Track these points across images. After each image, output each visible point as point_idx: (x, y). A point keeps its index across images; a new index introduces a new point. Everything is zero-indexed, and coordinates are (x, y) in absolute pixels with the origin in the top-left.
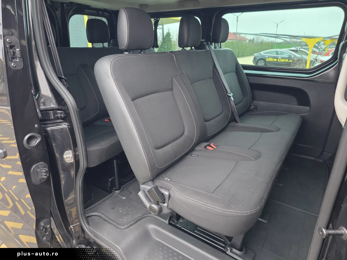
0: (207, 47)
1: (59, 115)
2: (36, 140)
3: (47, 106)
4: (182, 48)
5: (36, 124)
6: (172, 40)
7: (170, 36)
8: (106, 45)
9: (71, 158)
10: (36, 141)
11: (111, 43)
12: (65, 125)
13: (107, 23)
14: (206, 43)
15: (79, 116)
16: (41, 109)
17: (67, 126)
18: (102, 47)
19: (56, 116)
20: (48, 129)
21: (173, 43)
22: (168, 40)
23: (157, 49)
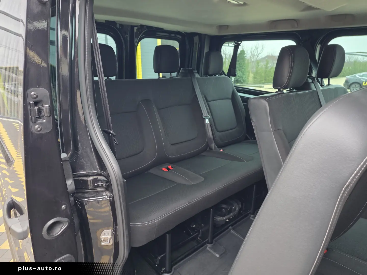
0: (313, 86)
1: (100, 183)
2: (61, 225)
3: (86, 171)
4: (277, 90)
5: (64, 205)
6: (245, 59)
7: (244, 54)
8: (174, 74)
9: (110, 239)
10: (61, 229)
11: (180, 72)
12: (106, 196)
13: (178, 49)
14: (312, 80)
15: (123, 191)
16: (79, 175)
17: (108, 198)
18: (169, 78)
19: (96, 185)
20: (85, 200)
21: (246, 62)
22: (242, 59)
23: (234, 78)
